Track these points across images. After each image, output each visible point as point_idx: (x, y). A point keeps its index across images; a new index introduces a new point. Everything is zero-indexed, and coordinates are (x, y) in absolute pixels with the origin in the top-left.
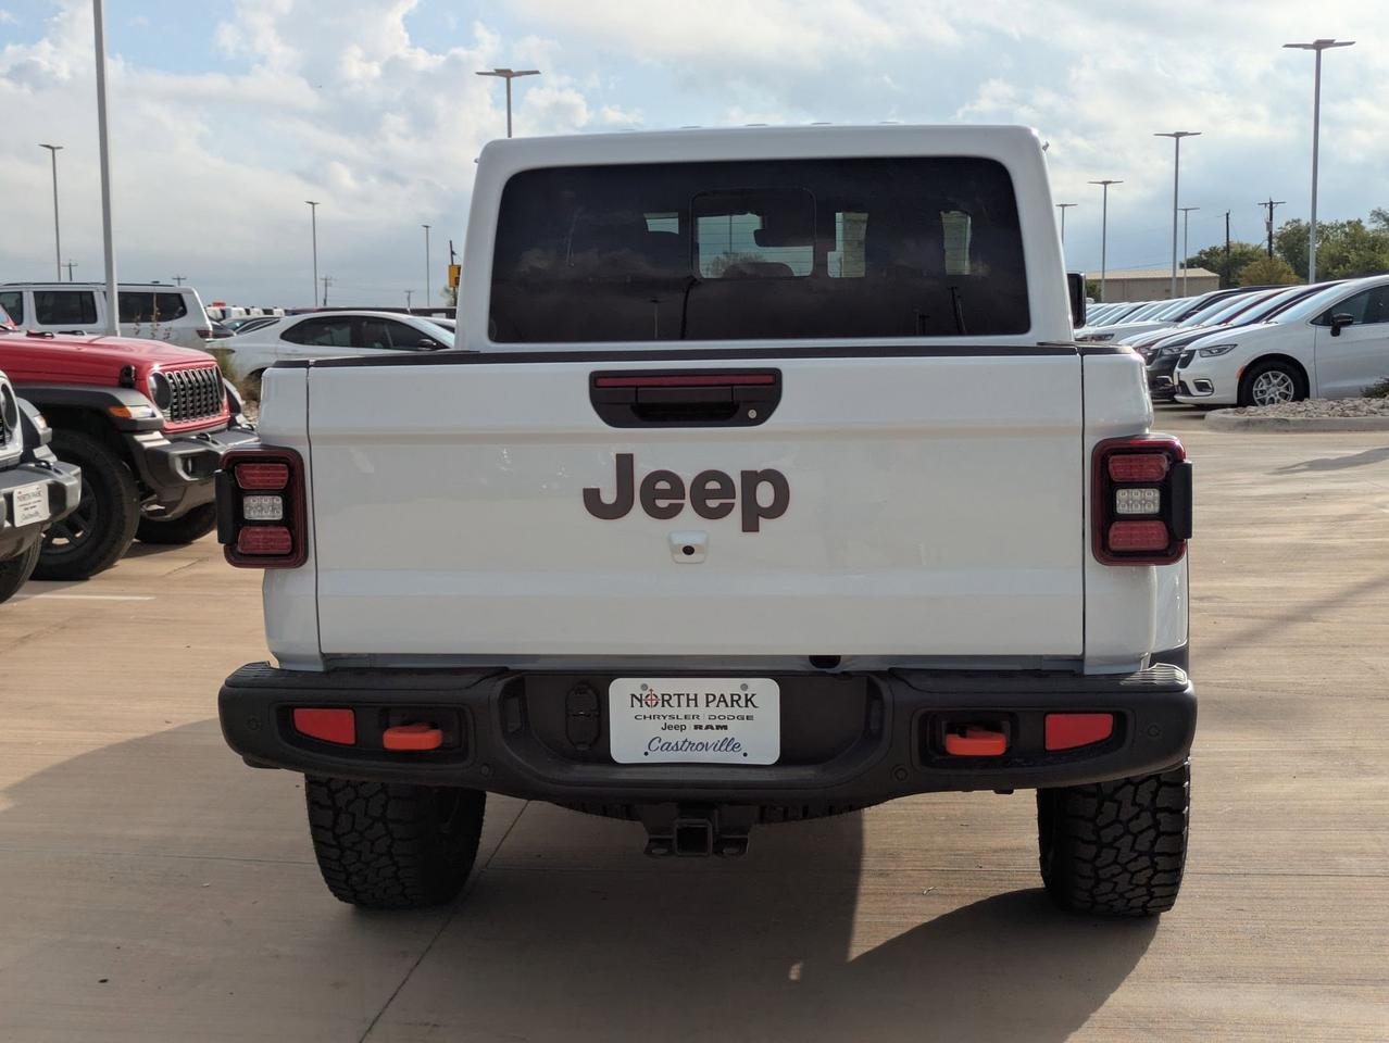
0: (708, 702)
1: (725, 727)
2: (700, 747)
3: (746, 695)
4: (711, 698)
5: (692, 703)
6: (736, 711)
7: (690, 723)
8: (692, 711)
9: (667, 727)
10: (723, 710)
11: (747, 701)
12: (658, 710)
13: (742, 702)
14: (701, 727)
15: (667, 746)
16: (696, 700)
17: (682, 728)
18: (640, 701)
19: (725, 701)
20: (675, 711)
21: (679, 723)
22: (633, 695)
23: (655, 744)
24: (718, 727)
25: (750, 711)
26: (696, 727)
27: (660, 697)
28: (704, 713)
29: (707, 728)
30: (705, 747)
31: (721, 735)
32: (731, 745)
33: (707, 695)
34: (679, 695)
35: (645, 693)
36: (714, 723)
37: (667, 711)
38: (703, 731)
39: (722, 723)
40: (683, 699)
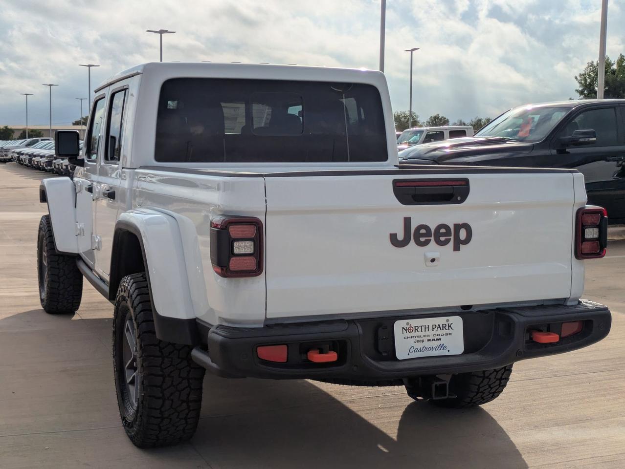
0: (433, 329)
1: (440, 339)
2: (430, 349)
3: (449, 324)
4: (434, 327)
5: (427, 329)
6: (445, 332)
7: (426, 339)
8: (427, 333)
9: (417, 341)
10: (439, 332)
11: (449, 327)
12: (413, 334)
13: (447, 328)
14: (430, 340)
15: (417, 350)
16: (428, 328)
17: (422, 341)
18: (406, 330)
19: (440, 328)
20: (420, 334)
21: (421, 339)
22: (403, 328)
23: (412, 349)
24: (437, 339)
25: (450, 331)
26: (428, 340)
27: (414, 328)
28: (431, 333)
29: (432, 340)
30: (432, 349)
31: (438, 343)
32: (442, 347)
34: (421, 326)
35: (408, 327)
36: (435, 338)
37: (417, 334)
38: (431, 342)
39: (439, 337)
40: (423, 328)
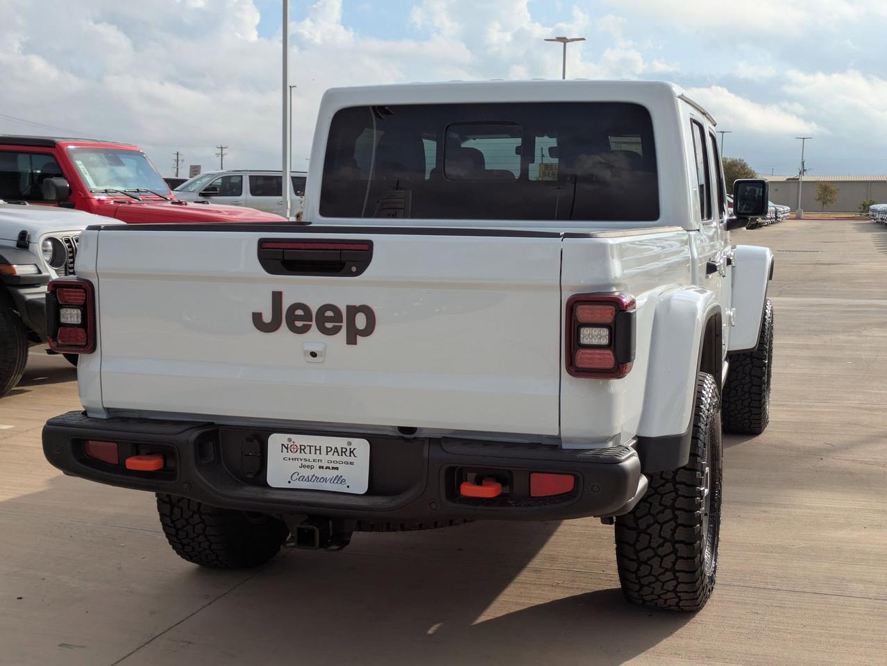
0: (327, 452)
1: (337, 468)
2: (322, 480)
3: (350, 449)
4: (329, 449)
5: (318, 452)
6: (344, 458)
7: (317, 465)
8: (318, 457)
9: (302, 466)
10: (336, 457)
11: (351, 452)
12: (298, 455)
13: (348, 453)
14: (323, 467)
15: (302, 478)
16: (320, 450)
17: (312, 467)
18: (287, 448)
19: (337, 452)
20: (307, 456)
21: (310, 464)
22: (283, 445)
23: (295, 477)
24: (333, 468)
25: (352, 459)
26: (320, 467)
27: (299, 447)
28: (325, 458)
29: (326, 468)
30: (325, 480)
31: (334, 473)
32: (340, 480)
33: (327, 447)
34: (310, 446)
35: (290, 444)
36: (331, 465)
37: (303, 456)
38: (324, 470)
39: (335, 466)
40: (313, 449)
